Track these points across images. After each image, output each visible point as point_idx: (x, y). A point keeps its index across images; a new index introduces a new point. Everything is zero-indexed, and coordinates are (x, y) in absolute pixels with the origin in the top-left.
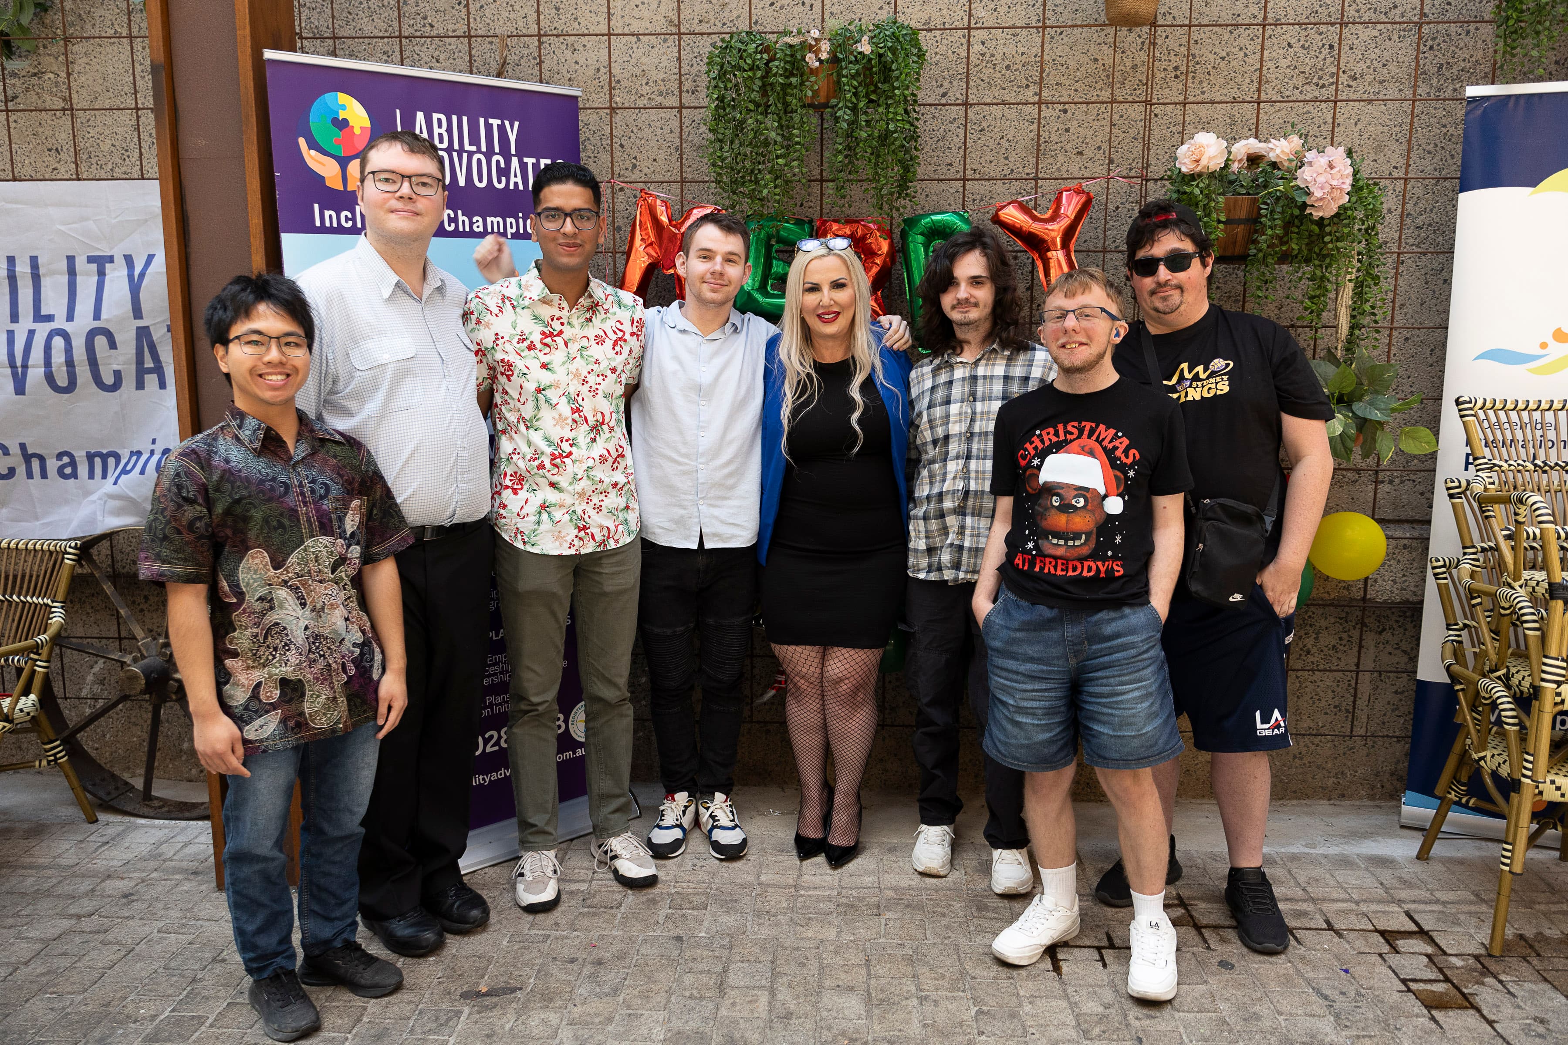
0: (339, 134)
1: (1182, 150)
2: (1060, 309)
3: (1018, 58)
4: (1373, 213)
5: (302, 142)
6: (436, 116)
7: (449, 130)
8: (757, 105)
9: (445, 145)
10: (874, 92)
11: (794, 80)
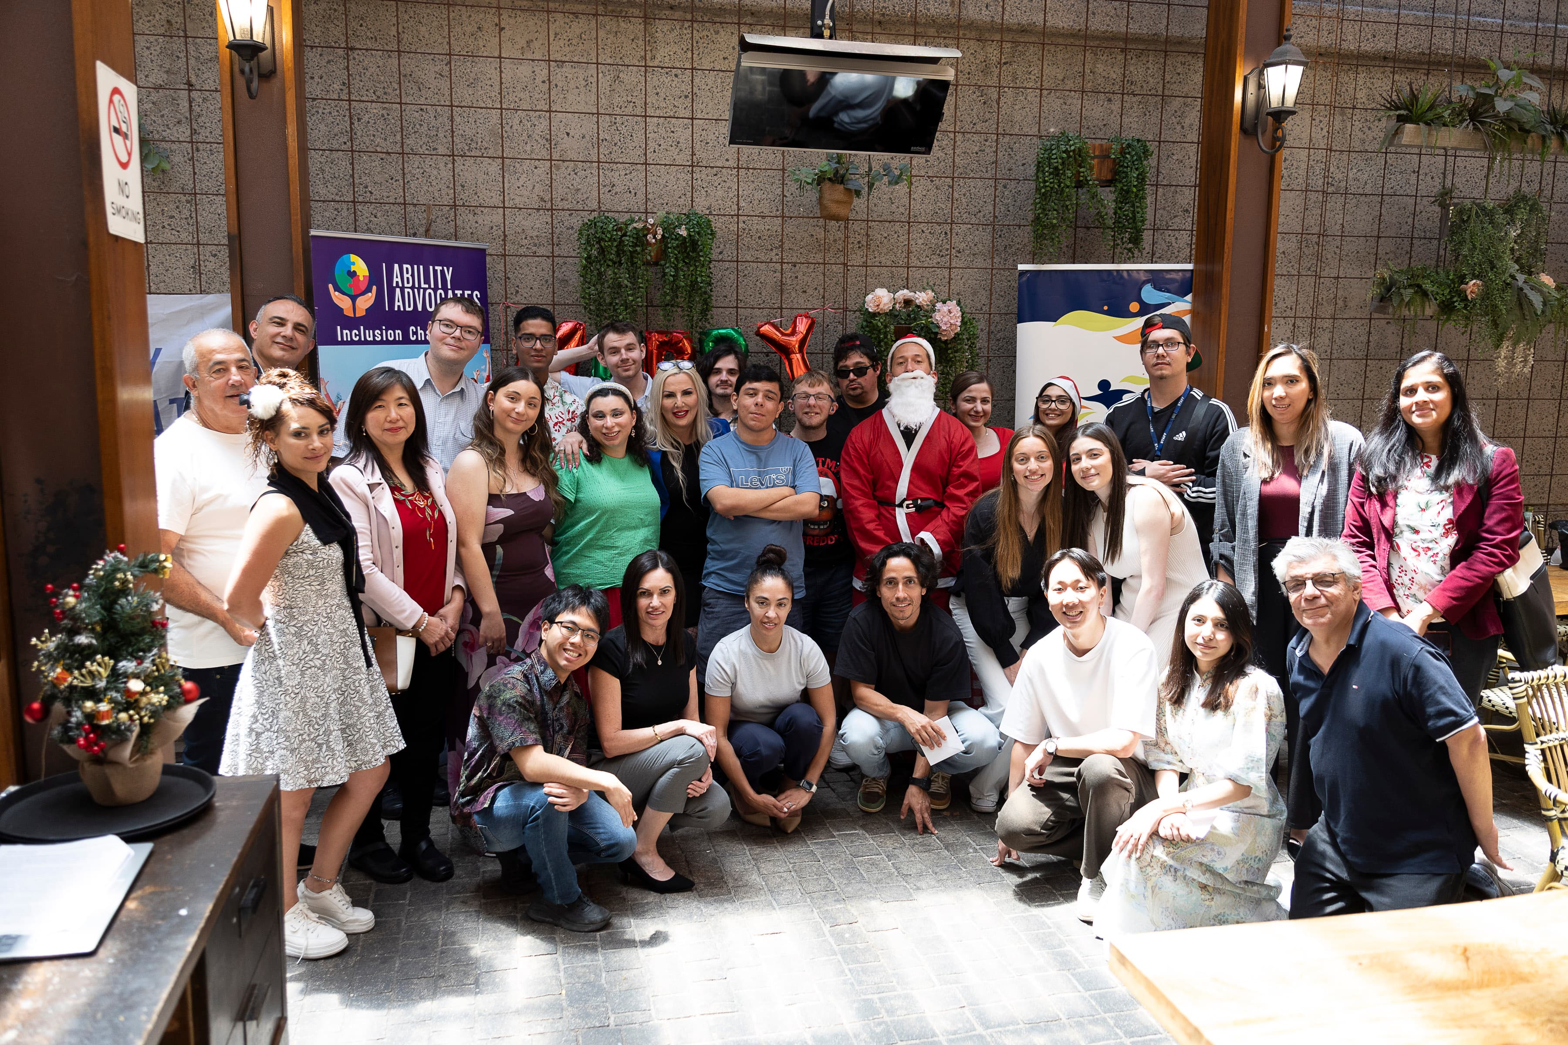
0: (351, 281)
1: (869, 297)
2: (805, 393)
3: (766, 233)
4: (973, 337)
5: (330, 286)
6: (405, 266)
7: (413, 275)
8: (614, 263)
9: (410, 285)
10: (687, 257)
11: (638, 249)
